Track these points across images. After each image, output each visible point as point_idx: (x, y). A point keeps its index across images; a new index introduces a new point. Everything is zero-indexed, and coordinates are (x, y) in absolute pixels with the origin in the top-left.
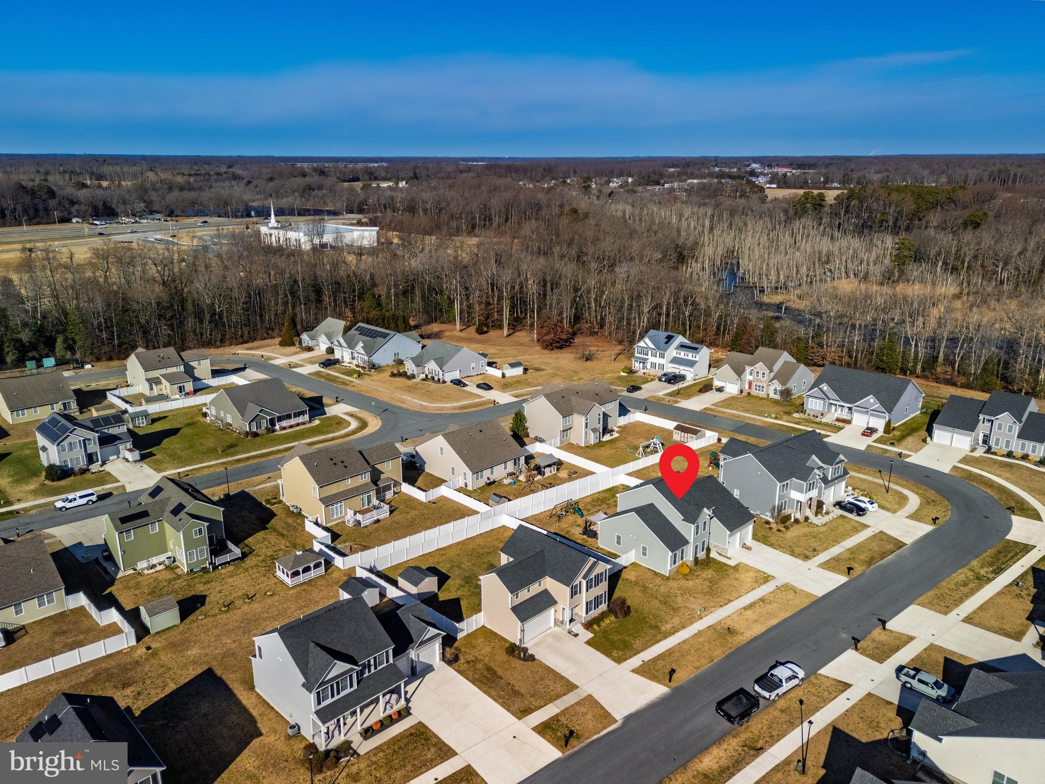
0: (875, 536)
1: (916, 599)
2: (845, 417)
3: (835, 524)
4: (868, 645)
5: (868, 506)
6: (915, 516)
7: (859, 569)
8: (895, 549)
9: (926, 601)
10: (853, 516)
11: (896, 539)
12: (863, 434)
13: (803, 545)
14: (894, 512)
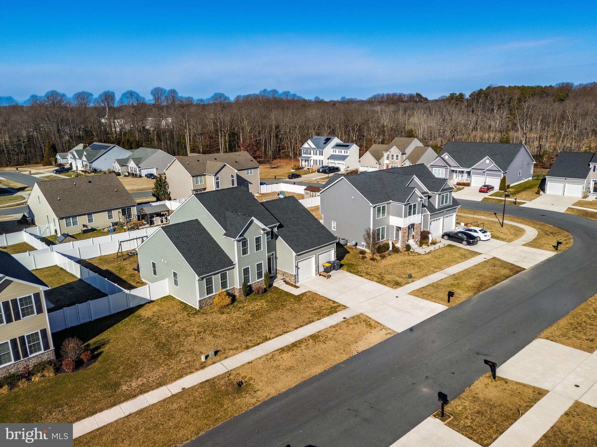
0: (486, 262)
1: (542, 331)
2: (465, 182)
3: (440, 252)
4: (465, 408)
5: (480, 235)
6: (533, 244)
7: (462, 296)
8: (511, 273)
9: (558, 333)
10: (463, 246)
11: (512, 265)
12: (481, 191)
13: (397, 272)
14: (510, 241)
